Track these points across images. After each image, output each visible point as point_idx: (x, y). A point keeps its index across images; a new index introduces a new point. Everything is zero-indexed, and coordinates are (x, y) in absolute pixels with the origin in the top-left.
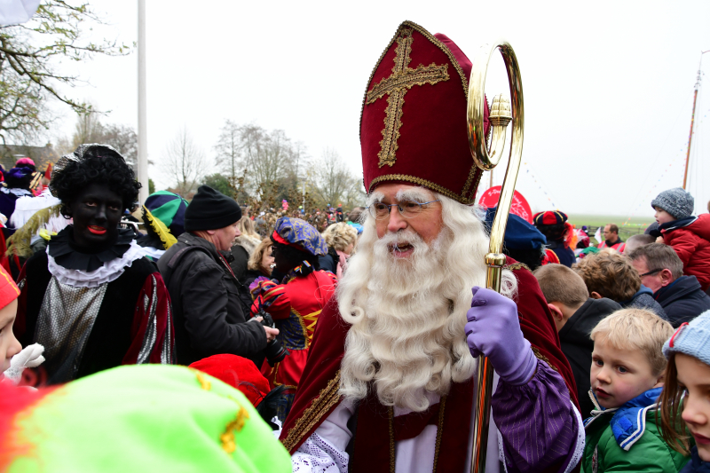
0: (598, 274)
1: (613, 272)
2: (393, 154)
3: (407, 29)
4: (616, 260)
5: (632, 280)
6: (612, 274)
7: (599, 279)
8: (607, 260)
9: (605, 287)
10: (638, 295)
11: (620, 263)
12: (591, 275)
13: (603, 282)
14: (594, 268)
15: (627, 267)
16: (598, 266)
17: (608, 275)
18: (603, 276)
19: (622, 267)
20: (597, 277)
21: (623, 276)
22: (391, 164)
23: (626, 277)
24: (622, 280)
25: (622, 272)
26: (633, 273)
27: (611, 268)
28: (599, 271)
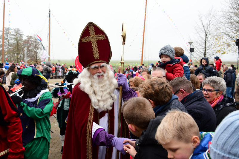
0: (151, 90)
1: (158, 89)
2: (98, 56)
3: (90, 24)
4: (160, 82)
5: (168, 93)
6: (157, 90)
7: (151, 93)
8: (155, 83)
9: (155, 97)
10: (172, 101)
11: (162, 84)
12: (147, 91)
13: (153, 94)
14: (149, 87)
15: (165, 86)
16: (151, 86)
17: (155, 91)
18: (153, 91)
19: (162, 86)
20: (150, 92)
21: (163, 91)
22: (98, 58)
23: (165, 91)
24: (163, 93)
25: (163, 88)
26: (168, 88)
27: (156, 87)
28: (151, 89)
